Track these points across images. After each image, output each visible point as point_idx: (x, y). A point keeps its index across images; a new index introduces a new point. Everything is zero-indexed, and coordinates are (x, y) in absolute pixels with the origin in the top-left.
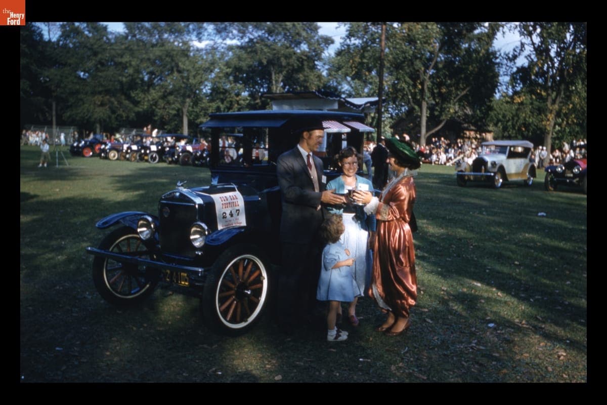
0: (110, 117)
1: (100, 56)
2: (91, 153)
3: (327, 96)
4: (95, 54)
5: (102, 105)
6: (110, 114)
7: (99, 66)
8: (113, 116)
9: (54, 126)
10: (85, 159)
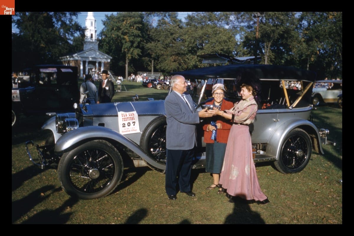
0: (178, 68)
1: (174, 35)
2: (151, 86)
3: (221, 56)
4: (172, 34)
5: (175, 61)
6: (178, 66)
7: (173, 41)
8: (180, 67)
9: (152, 73)
10: (148, 88)
